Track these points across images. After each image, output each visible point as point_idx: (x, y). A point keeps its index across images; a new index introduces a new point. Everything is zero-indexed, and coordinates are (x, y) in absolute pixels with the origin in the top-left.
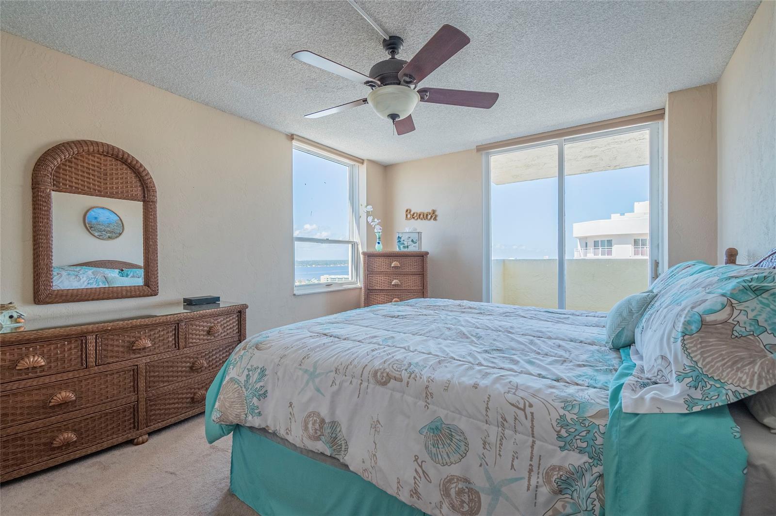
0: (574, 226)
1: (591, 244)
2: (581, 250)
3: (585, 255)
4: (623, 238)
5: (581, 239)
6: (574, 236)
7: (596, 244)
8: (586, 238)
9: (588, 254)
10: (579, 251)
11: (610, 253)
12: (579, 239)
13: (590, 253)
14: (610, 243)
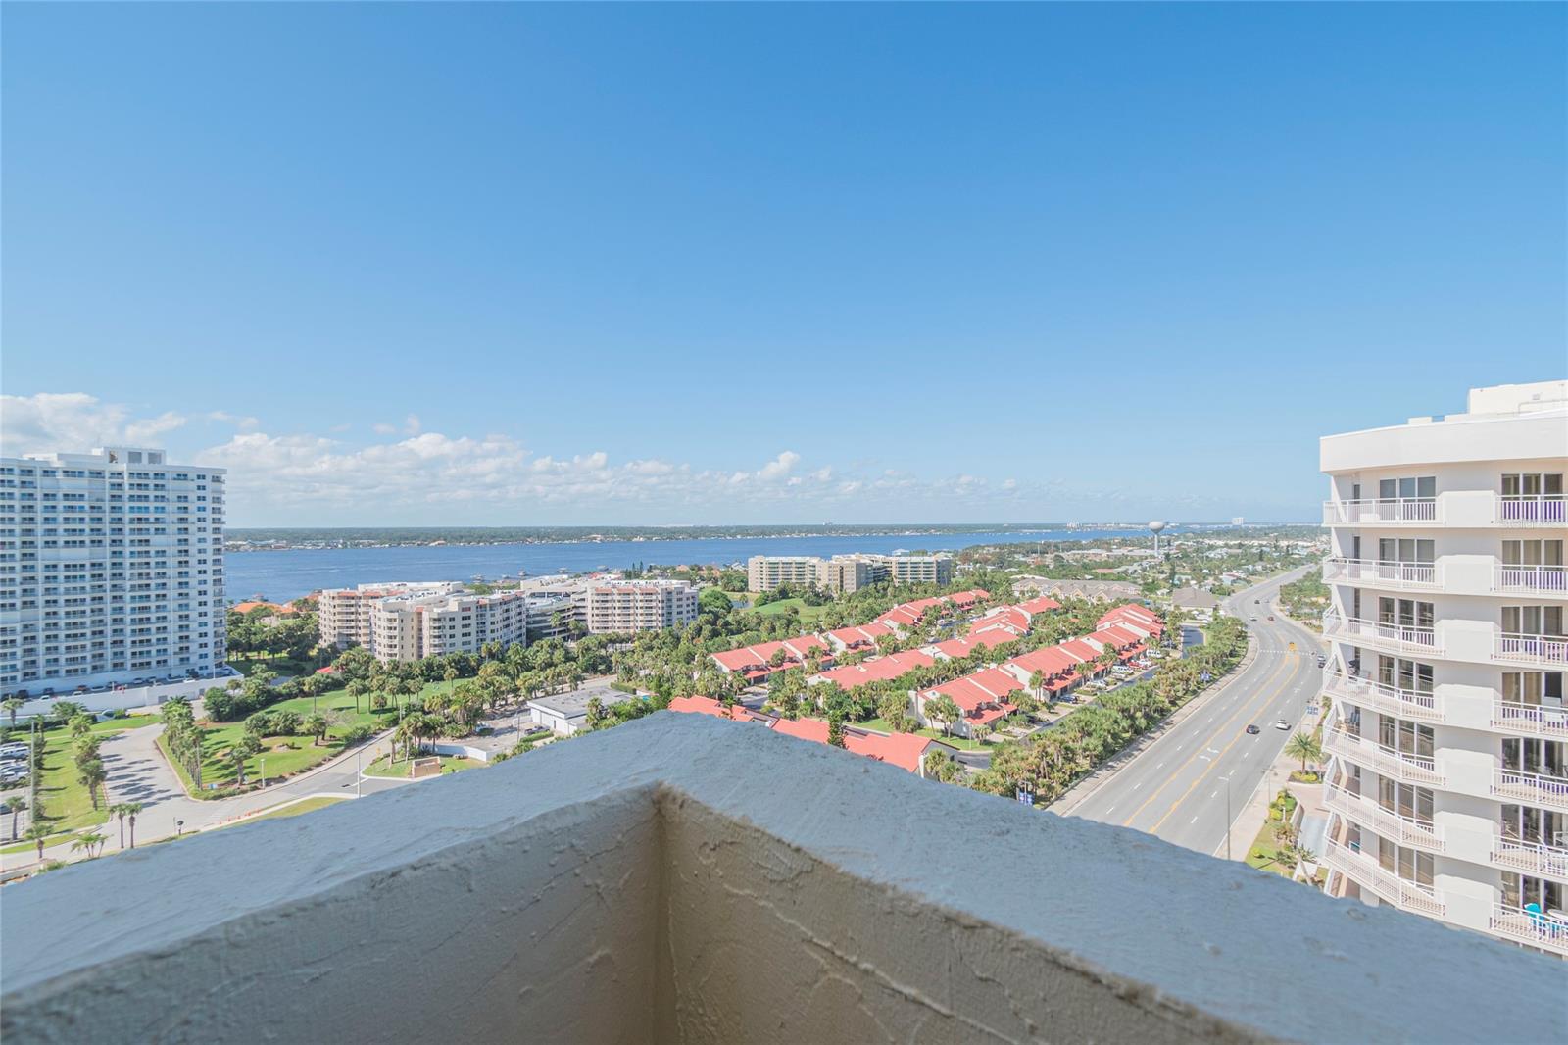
0: (1321, 443)
1: (1370, 488)
2: (1339, 504)
3: (1356, 517)
4: (1467, 474)
5: (1340, 477)
6: (1323, 468)
7: (1386, 489)
8: (1357, 473)
9: (1362, 516)
10: (1337, 508)
11: (1431, 513)
12: (1335, 477)
13: (1370, 511)
14: (1427, 487)
